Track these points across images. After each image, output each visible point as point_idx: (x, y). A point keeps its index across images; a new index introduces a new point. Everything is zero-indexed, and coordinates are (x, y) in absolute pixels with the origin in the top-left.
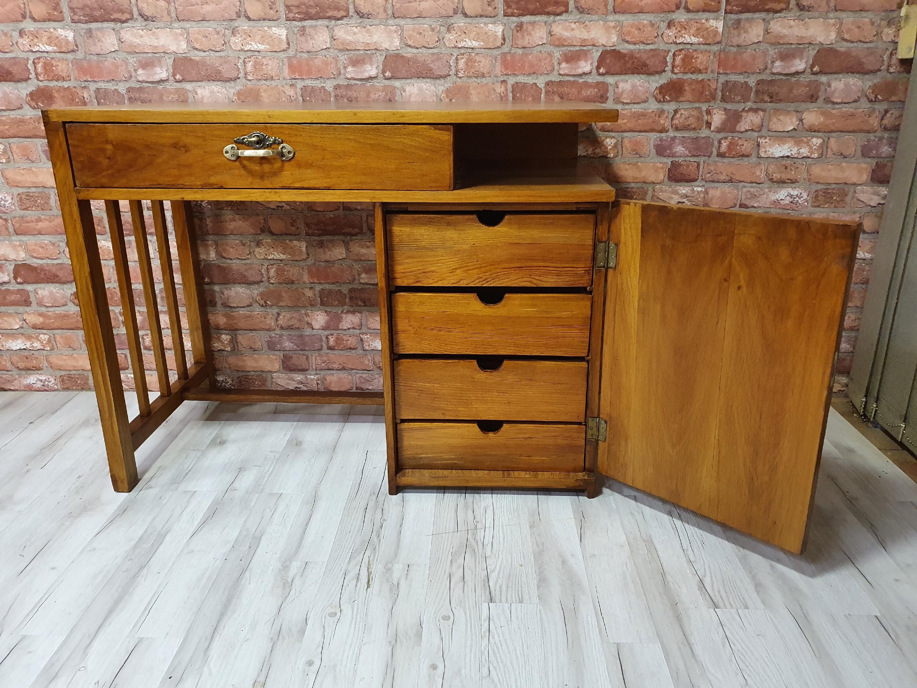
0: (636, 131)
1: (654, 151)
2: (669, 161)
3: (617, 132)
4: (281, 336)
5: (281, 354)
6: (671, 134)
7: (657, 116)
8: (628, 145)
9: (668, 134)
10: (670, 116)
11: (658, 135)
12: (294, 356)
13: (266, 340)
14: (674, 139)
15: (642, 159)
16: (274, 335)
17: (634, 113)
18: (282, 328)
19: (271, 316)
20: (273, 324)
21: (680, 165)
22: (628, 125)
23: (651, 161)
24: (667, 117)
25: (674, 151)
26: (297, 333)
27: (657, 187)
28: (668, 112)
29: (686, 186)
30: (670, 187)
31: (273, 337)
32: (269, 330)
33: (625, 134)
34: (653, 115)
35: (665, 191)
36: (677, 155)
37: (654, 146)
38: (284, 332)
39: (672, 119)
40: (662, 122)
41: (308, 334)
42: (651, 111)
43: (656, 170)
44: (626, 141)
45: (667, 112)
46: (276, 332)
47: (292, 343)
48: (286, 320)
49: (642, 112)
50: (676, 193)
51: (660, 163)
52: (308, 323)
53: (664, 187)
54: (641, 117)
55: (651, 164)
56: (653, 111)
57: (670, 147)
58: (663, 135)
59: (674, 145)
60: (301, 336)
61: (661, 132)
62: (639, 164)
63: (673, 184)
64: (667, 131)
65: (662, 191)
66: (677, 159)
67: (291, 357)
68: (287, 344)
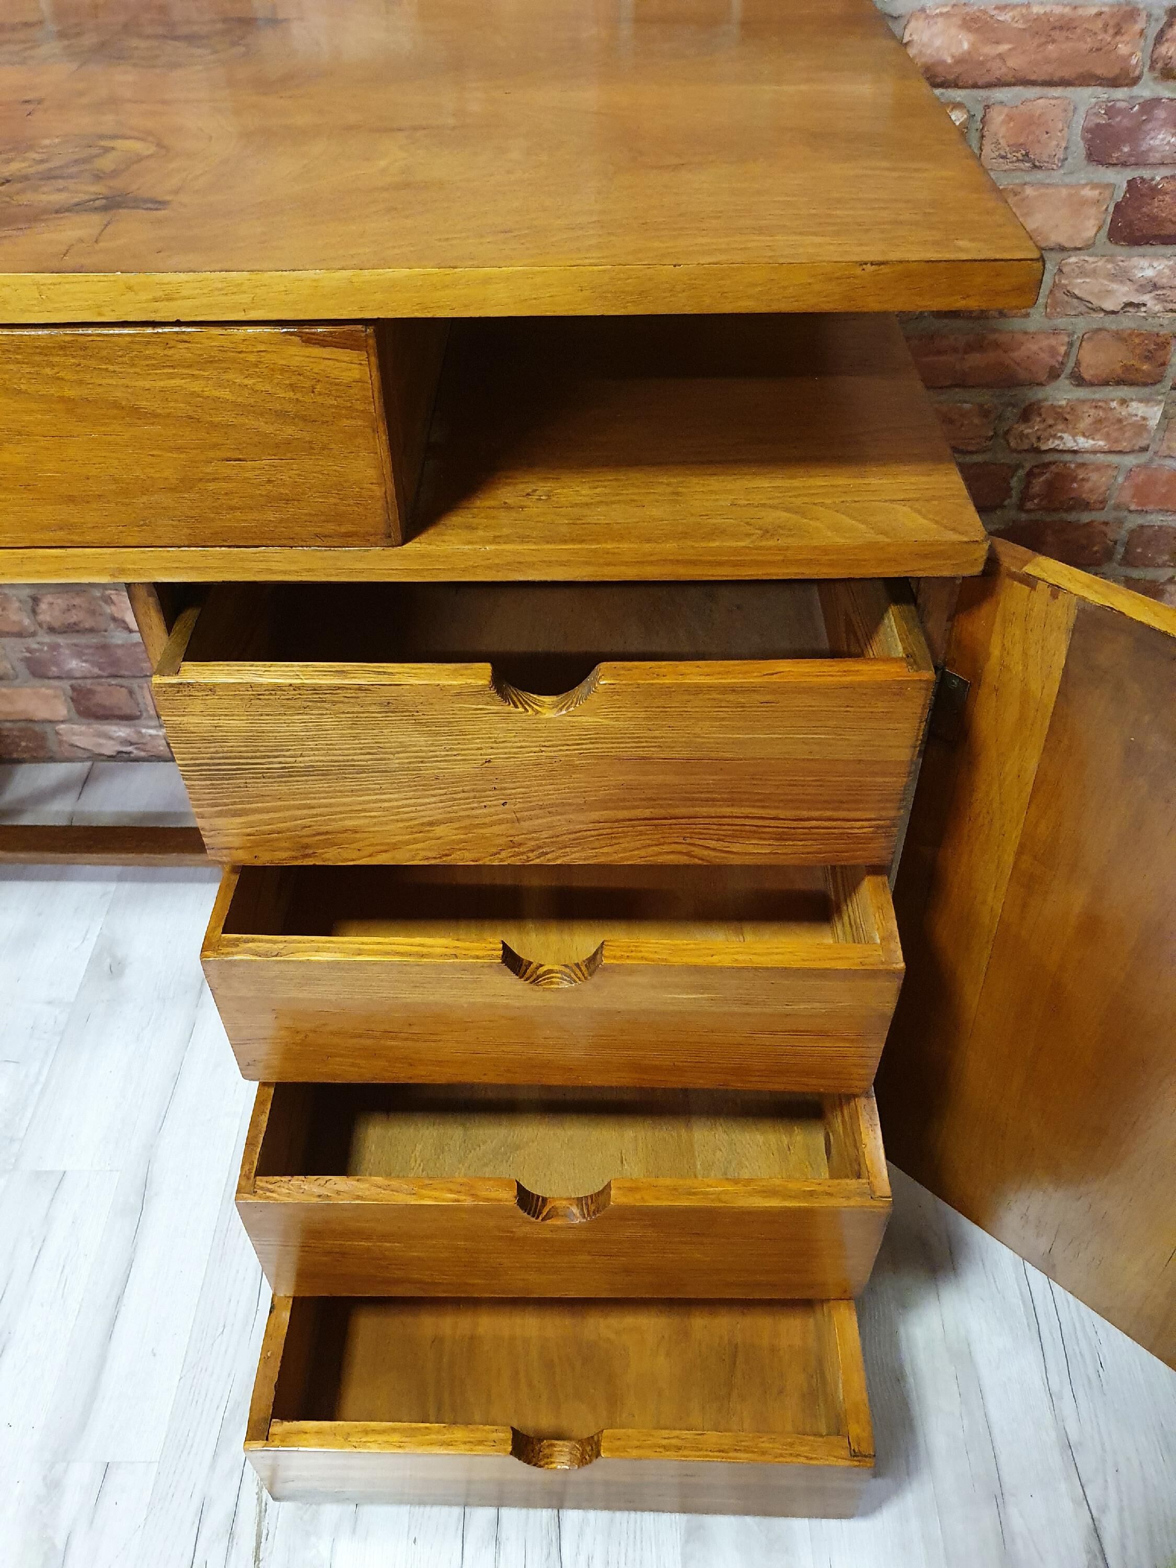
0: (1033, 83)
1: (1079, 148)
2: (1119, 179)
3: (975, 86)
4: (55, 647)
5: (66, 684)
6: (1146, 90)
7: (1111, 31)
8: (1002, 131)
9: (1136, 91)
10: (1153, 32)
11: (1103, 93)
12: (99, 689)
13: (21, 655)
14: (1151, 105)
15: (1039, 175)
16: (35, 646)
17: (1038, 18)
18: (52, 630)
19: (17, 604)
20: (27, 622)
21: (1154, 191)
22: (1011, 63)
23: (1067, 180)
24: (1142, 32)
25: (1144, 147)
26: (93, 640)
27: (1073, 260)
28: (1149, 16)
29: (1156, 256)
30: (1111, 258)
31: (36, 650)
32: (20, 635)
33: (1000, 94)
34: (1100, 24)
35: (1094, 273)
36: (1152, 160)
37: (1086, 130)
38: (61, 640)
39: (1160, 38)
40: (1123, 49)
41: (120, 642)
42: (1093, 11)
43: (1078, 206)
44: (997, 118)
45: (1144, 14)
46: (39, 639)
47: (85, 661)
48: (57, 613)
49: (1062, 16)
50: (1122, 276)
51: (1095, 186)
52: (114, 619)
53: (1090, 259)
54: (1056, 34)
55: (1064, 192)
56: (1100, 14)
57: (1134, 133)
58: (1120, 93)
59: (1150, 126)
60: (104, 647)
61: (1113, 83)
62: (1029, 191)
63: (1121, 251)
64: (1135, 81)
65: (1083, 273)
66: (1146, 173)
67: (91, 692)
68: (74, 665)
